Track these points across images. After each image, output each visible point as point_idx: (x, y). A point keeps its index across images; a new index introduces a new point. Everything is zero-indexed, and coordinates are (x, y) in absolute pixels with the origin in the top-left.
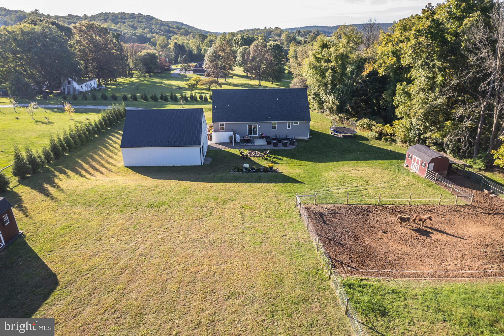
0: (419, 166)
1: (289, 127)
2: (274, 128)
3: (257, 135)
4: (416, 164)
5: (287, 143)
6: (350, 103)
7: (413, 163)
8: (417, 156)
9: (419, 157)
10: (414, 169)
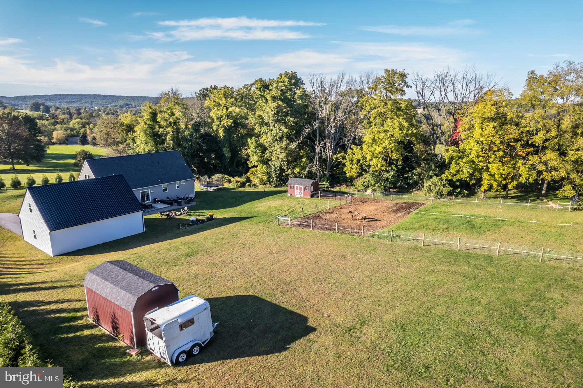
0: (302, 191)
1: (178, 187)
2: (165, 190)
3: (150, 201)
4: (299, 191)
5: (181, 202)
6: (194, 164)
7: (296, 191)
8: (299, 185)
9: (301, 185)
10: (299, 195)
